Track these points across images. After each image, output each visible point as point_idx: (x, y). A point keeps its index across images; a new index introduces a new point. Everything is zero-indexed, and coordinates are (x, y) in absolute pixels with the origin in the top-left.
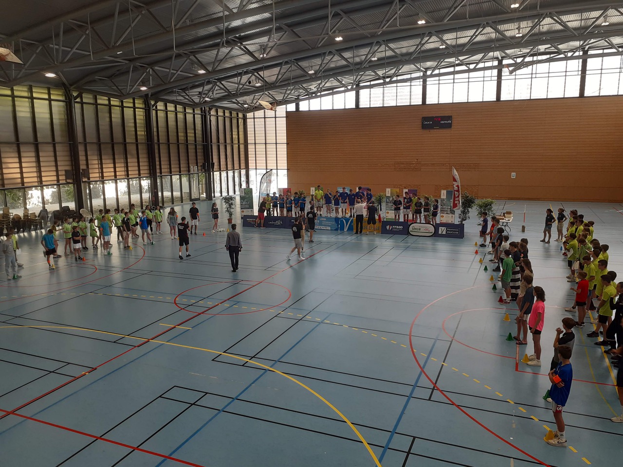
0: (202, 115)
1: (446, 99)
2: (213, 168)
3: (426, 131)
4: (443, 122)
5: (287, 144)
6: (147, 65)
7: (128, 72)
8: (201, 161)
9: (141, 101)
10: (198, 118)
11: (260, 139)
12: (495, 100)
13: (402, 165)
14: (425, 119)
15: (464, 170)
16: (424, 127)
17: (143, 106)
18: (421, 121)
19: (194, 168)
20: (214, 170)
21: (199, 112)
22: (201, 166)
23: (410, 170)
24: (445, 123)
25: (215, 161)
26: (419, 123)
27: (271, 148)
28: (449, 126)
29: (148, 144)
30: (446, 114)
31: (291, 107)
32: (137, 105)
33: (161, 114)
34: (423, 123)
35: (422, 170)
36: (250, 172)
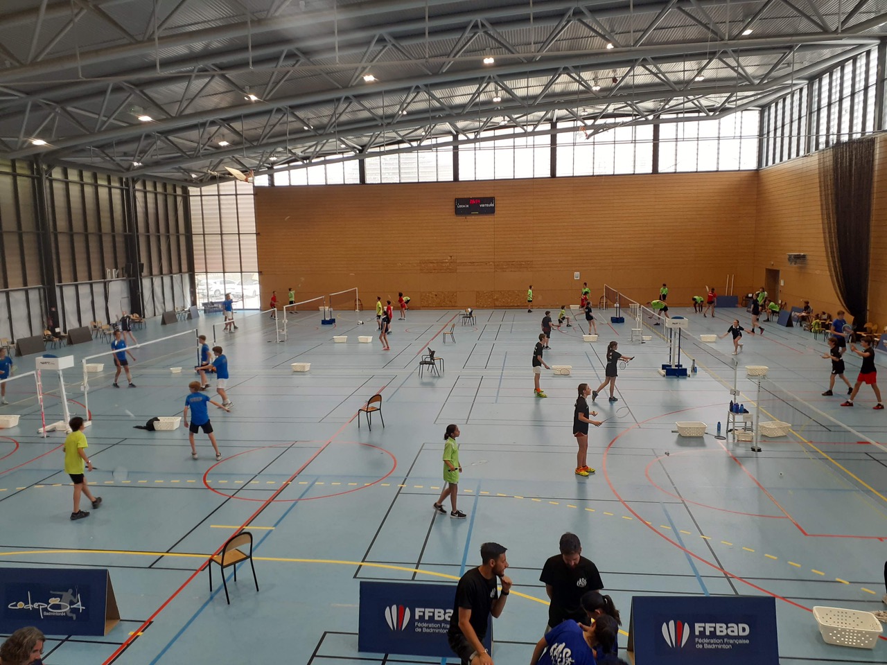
0: (122, 190)
1: (485, 174)
2: (142, 271)
3: (462, 218)
4: (483, 206)
5: (257, 234)
6: (54, 102)
7: (22, 112)
8: (122, 261)
9: (25, 165)
10: (116, 193)
11: (213, 227)
12: (549, 176)
13: (431, 265)
14: (459, 201)
15: (513, 270)
16: (458, 212)
17: (27, 172)
18: (453, 203)
19: (111, 273)
20: (143, 274)
21: (117, 185)
22: (123, 269)
23: (442, 271)
24: (486, 207)
25: (144, 260)
26: (451, 207)
27: (231, 241)
28: (491, 211)
29: (38, 235)
30: (488, 194)
31: (262, 181)
32: (19, 171)
33: (58, 187)
34: (456, 206)
35: (458, 271)
36: (196, 277)
